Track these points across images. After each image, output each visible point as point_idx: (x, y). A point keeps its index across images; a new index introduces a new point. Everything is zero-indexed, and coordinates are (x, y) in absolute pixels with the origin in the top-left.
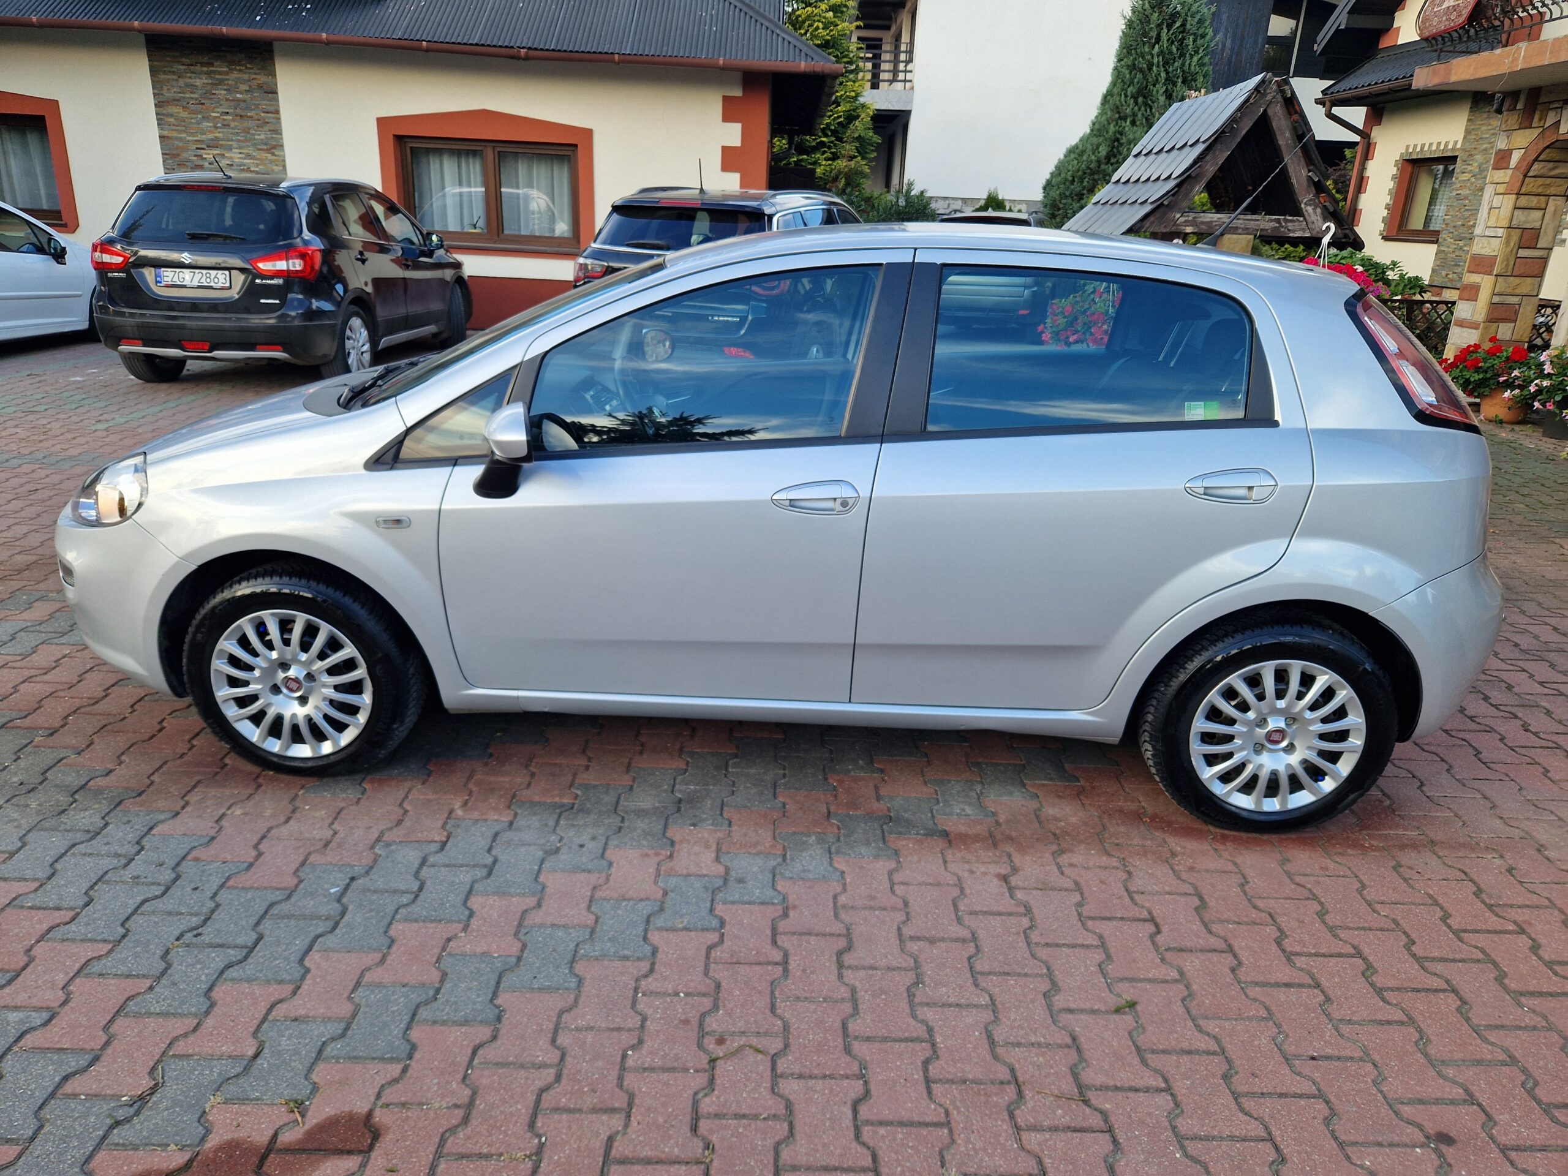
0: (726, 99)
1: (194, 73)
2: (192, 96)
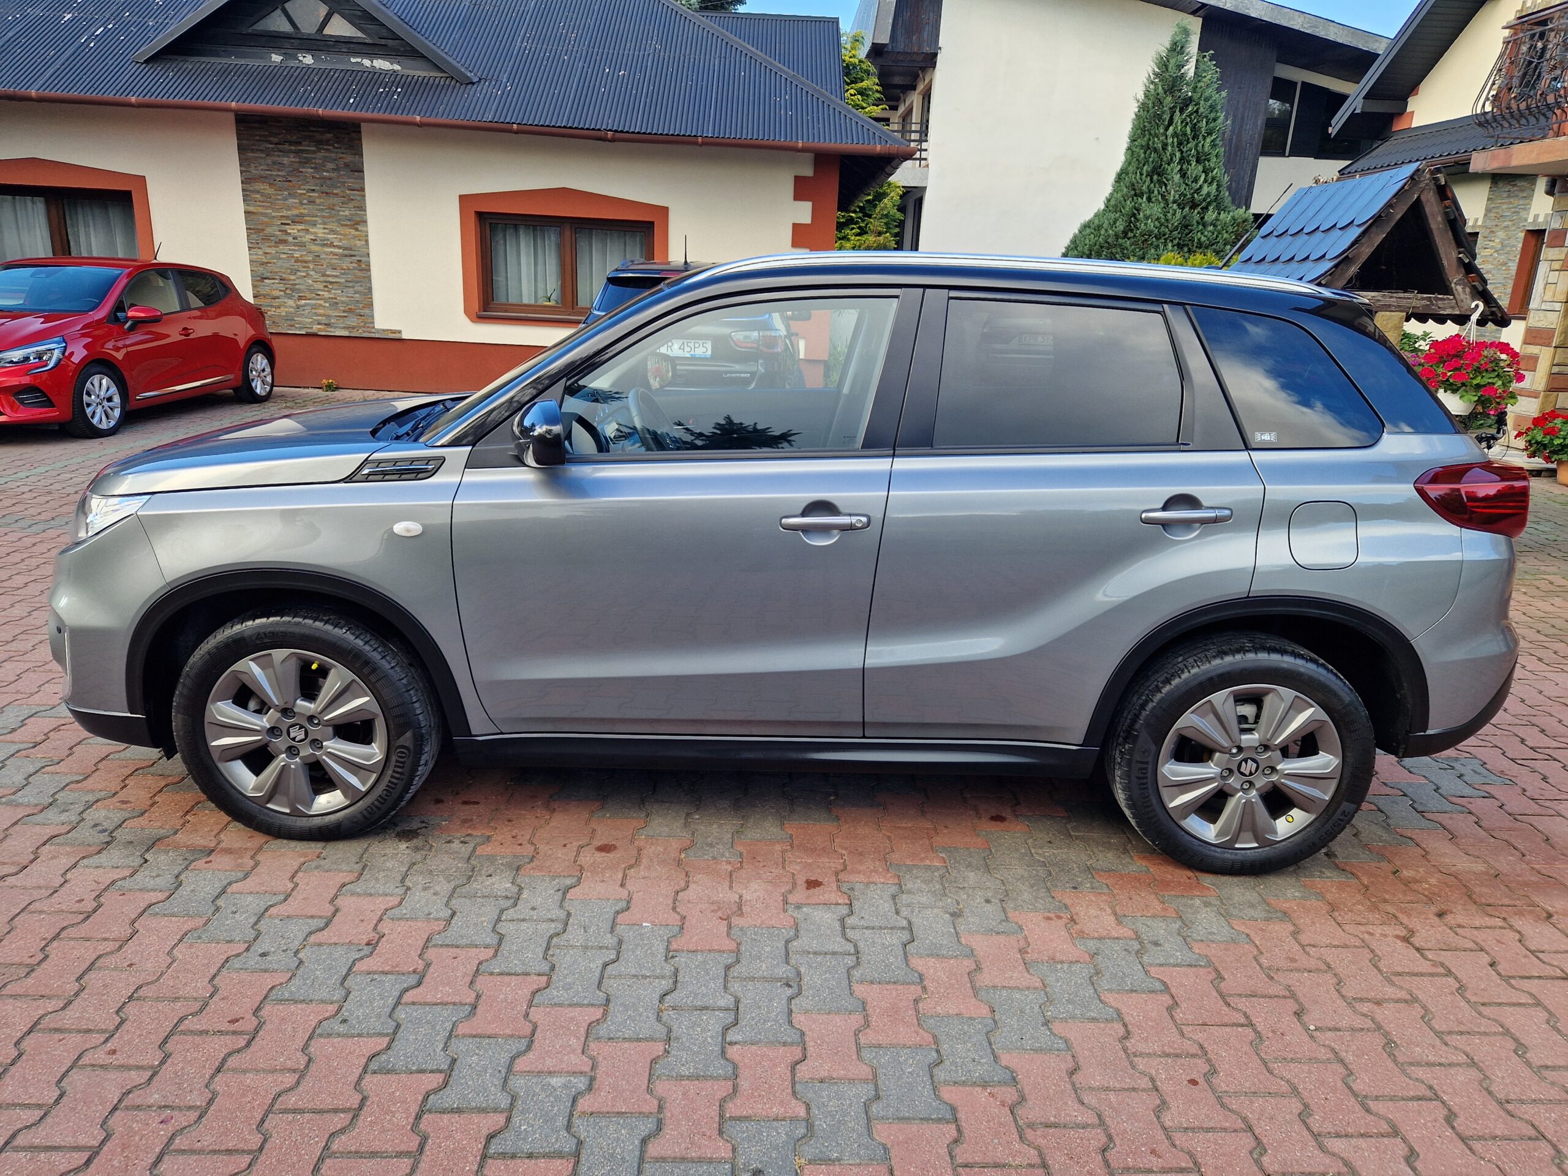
0: (798, 180)
1: (281, 151)
2: (279, 173)
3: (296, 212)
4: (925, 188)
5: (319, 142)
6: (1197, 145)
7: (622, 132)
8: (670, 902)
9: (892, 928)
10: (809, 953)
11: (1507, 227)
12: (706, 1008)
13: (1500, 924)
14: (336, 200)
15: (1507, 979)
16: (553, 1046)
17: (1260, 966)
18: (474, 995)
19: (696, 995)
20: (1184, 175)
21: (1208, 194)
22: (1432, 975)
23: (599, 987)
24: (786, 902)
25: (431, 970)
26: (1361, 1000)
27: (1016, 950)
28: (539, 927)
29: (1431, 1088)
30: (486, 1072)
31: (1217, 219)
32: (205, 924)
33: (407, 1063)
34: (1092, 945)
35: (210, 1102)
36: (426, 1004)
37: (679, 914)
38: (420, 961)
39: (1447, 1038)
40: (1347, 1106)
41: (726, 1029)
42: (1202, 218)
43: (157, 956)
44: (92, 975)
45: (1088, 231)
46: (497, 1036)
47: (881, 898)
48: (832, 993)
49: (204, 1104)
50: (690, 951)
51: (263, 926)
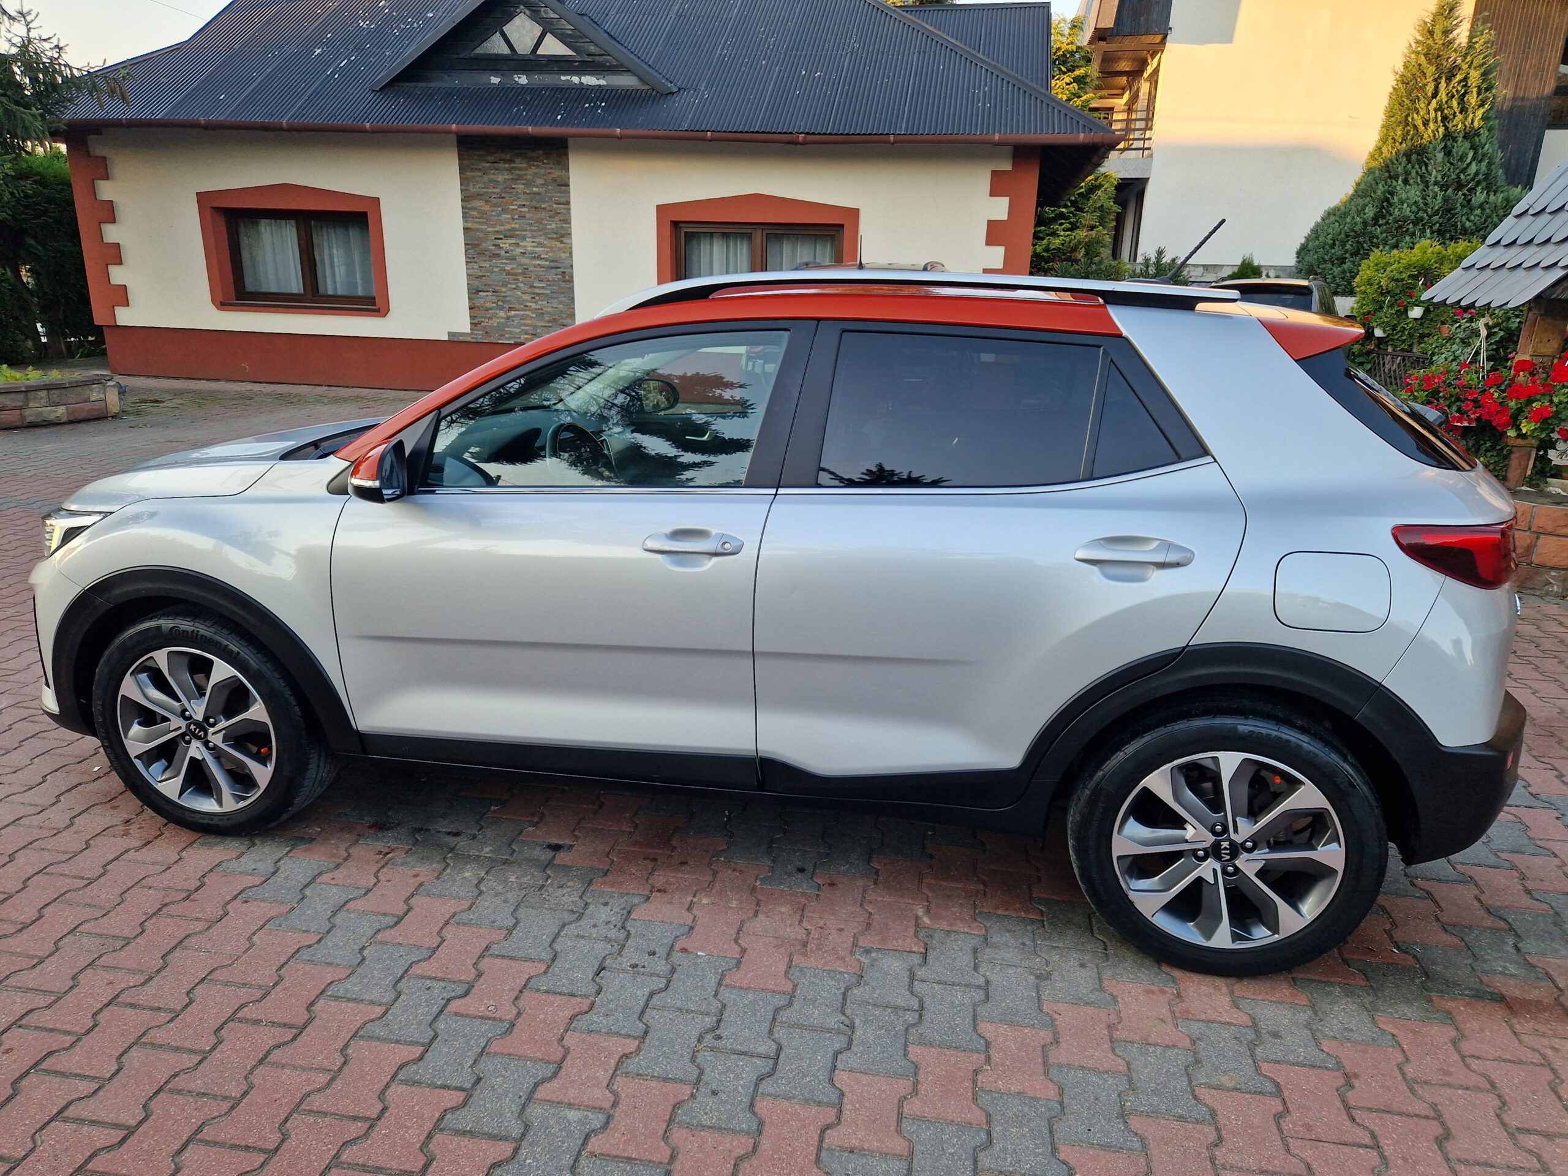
0: (994, 173)
1: (496, 169)
2: (494, 190)
3: (508, 227)
4: (1147, 179)
5: (531, 159)
7: (813, 134)
8: (734, 932)
9: (966, 986)
10: (869, 1003)
12: (745, 1054)
14: (543, 215)
16: (580, 1077)
18: (515, 1012)
19: (737, 1037)
20: (1448, 153)
21: (1477, 174)
23: (640, 1017)
24: (855, 945)
25: (482, 980)
27: (1104, 1025)
28: (595, 945)
30: (507, 1096)
31: (1485, 200)
32: (289, 912)
33: (434, 1076)
35: (245, 1093)
36: (467, 1016)
37: (740, 946)
38: (473, 971)
41: (760, 1079)
42: (1469, 201)
43: (239, 940)
44: (177, 953)
45: (1333, 218)
46: (527, 1058)
47: (961, 950)
48: (883, 1052)
49: (238, 1096)
50: (742, 988)
51: (338, 920)
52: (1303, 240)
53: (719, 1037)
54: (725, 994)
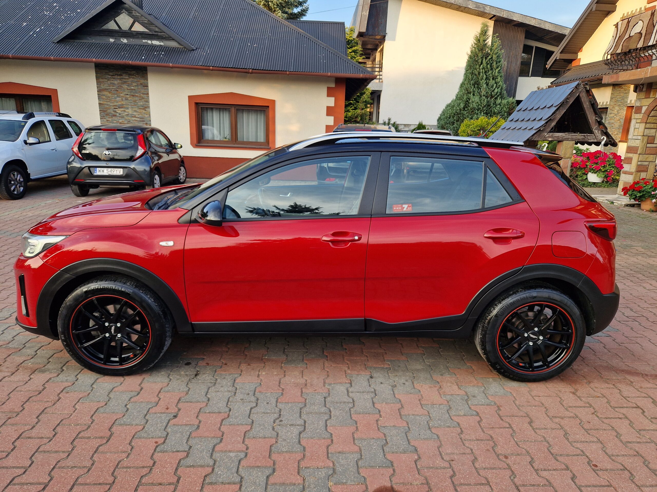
0: (328, 88)
1: (114, 79)
2: (113, 87)
3: (120, 103)
4: (381, 91)
5: (130, 75)
6: (492, 73)
7: (255, 69)
8: (278, 383)
9: (368, 392)
10: (334, 402)
11: (620, 105)
12: (293, 425)
13: (612, 387)
14: (137, 99)
15: (614, 408)
16: (231, 441)
17: (515, 404)
18: (198, 421)
19: (288, 420)
20: (487, 85)
21: (497, 93)
22: (584, 407)
23: (249, 418)
24: (324, 383)
25: (181, 411)
26: (556, 417)
27: (418, 400)
28: (224, 394)
29: (582, 451)
30: (204, 451)
31: (501, 103)
32: (88, 394)
33: (172, 448)
34: (448, 397)
35: (93, 464)
36: (178, 425)
37: (281, 388)
38: (176, 408)
39: (589, 432)
40: (549, 459)
41: (300, 433)
42: (495, 102)
43: (69, 408)
44: (43, 415)
45: (449, 108)
46: (208, 437)
47: (364, 380)
48: (343, 418)
49: (90, 465)
50: (286, 403)
51: (112, 395)
52: (439, 116)
53: (281, 421)
54: (280, 405)
